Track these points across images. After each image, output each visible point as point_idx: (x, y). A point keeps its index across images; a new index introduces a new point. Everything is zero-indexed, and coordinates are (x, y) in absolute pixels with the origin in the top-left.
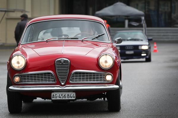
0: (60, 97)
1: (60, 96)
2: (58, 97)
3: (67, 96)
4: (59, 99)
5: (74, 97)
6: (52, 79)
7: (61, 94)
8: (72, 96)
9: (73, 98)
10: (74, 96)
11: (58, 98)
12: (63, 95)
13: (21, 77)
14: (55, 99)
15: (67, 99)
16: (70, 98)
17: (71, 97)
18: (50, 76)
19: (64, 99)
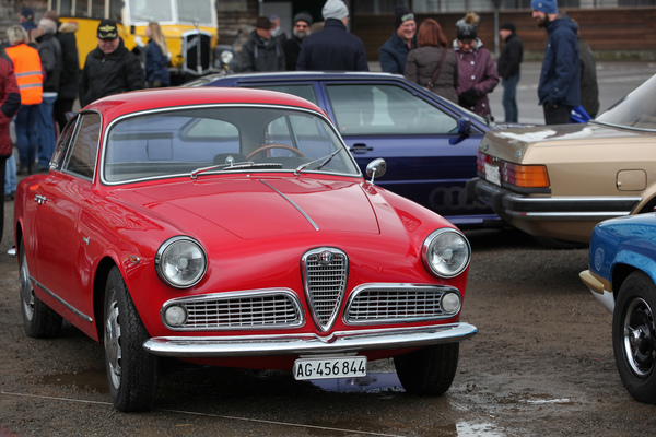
0: (321, 373)
1: (322, 367)
2: (314, 373)
3: (341, 368)
4: (318, 377)
5: (363, 370)
6: (288, 313)
7: (323, 362)
8: (357, 366)
9: (359, 374)
10: (364, 365)
11: (315, 376)
12: (331, 366)
13: (186, 308)
14: (305, 378)
15: (341, 375)
16: (351, 375)
17: (355, 371)
18: (283, 303)
19: (332, 376)
